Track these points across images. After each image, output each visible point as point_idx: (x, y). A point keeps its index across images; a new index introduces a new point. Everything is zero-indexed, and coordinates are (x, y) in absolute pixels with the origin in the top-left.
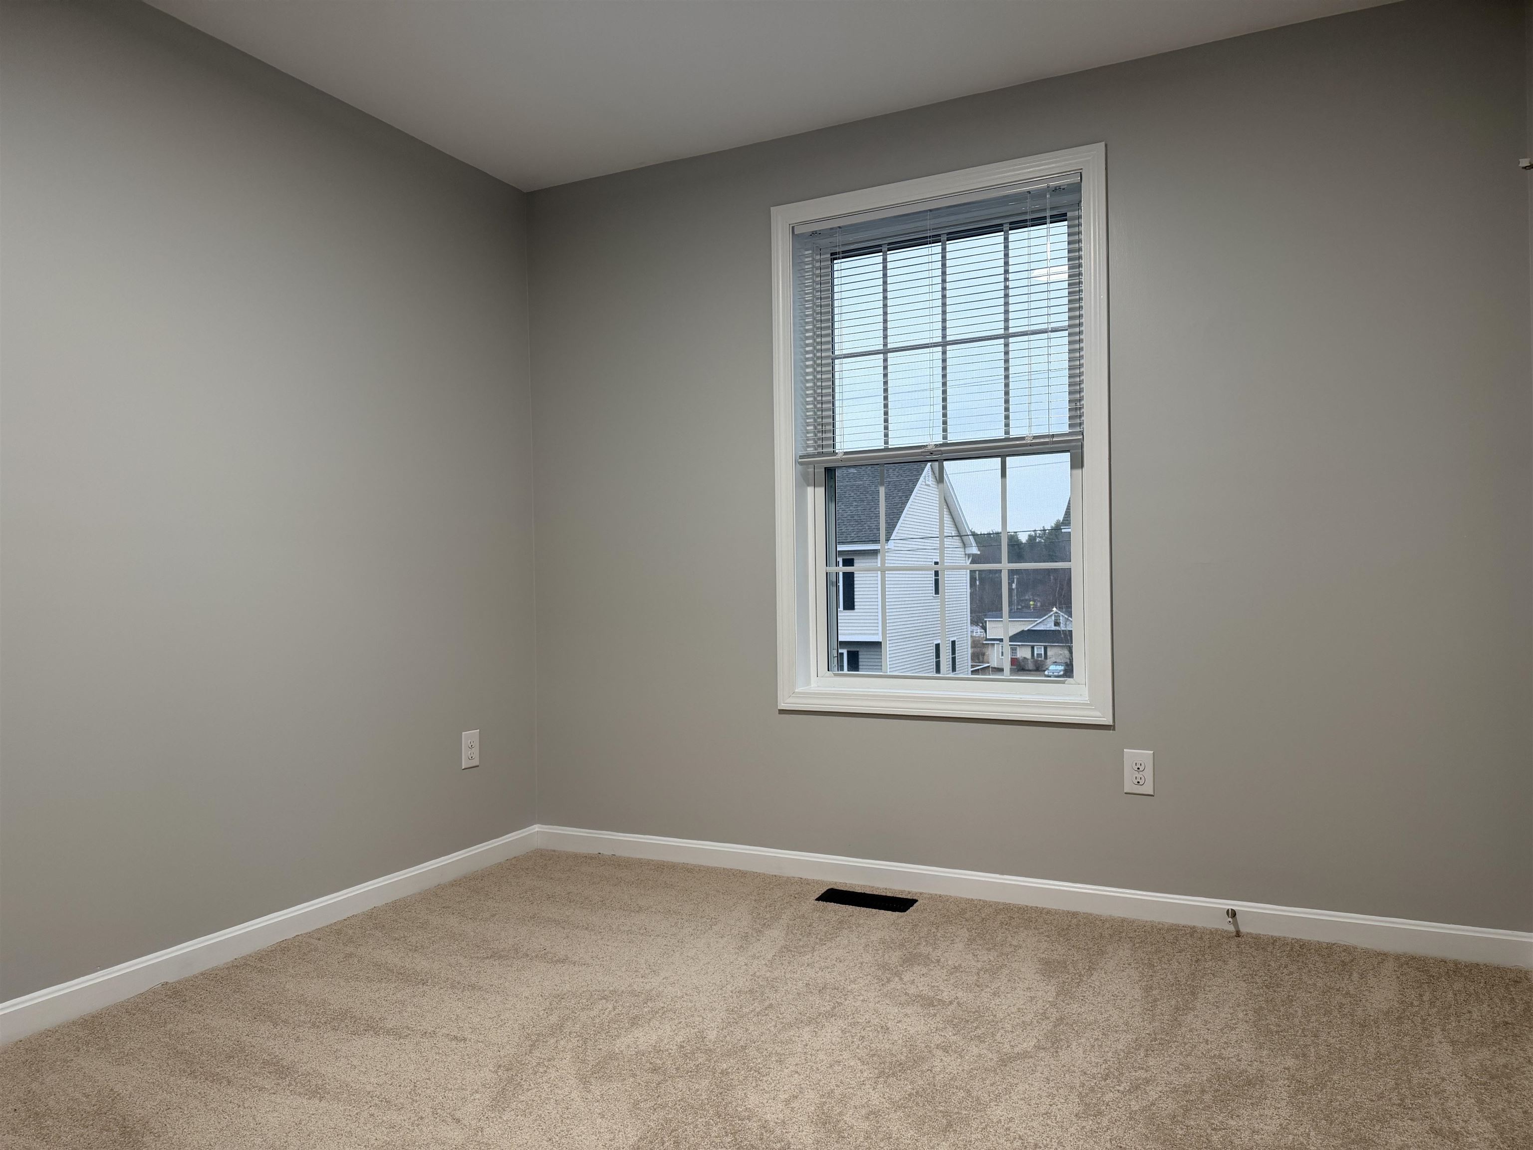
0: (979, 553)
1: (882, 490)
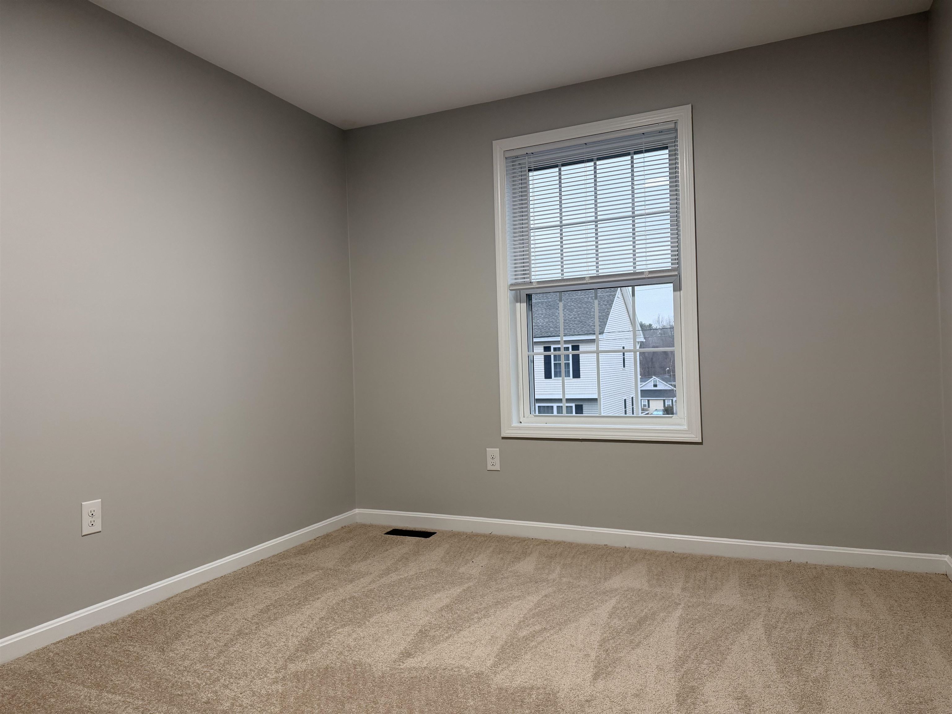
0: (644, 341)
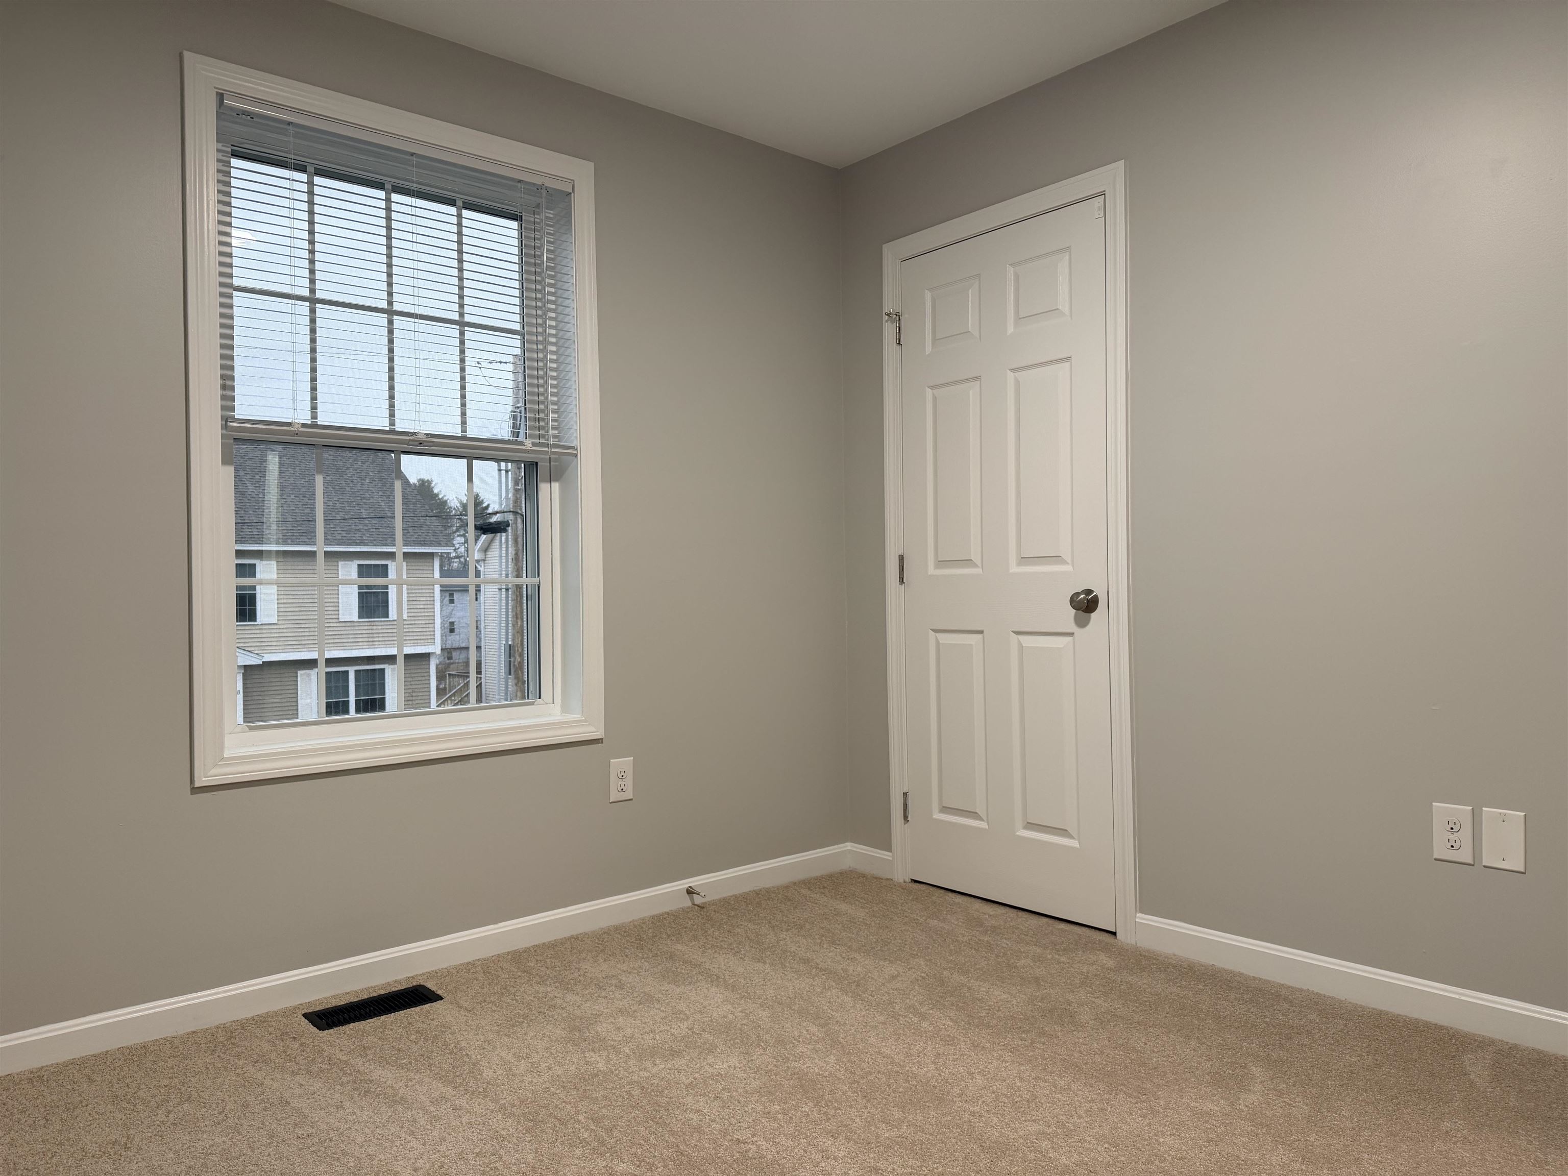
1: (319, 480)
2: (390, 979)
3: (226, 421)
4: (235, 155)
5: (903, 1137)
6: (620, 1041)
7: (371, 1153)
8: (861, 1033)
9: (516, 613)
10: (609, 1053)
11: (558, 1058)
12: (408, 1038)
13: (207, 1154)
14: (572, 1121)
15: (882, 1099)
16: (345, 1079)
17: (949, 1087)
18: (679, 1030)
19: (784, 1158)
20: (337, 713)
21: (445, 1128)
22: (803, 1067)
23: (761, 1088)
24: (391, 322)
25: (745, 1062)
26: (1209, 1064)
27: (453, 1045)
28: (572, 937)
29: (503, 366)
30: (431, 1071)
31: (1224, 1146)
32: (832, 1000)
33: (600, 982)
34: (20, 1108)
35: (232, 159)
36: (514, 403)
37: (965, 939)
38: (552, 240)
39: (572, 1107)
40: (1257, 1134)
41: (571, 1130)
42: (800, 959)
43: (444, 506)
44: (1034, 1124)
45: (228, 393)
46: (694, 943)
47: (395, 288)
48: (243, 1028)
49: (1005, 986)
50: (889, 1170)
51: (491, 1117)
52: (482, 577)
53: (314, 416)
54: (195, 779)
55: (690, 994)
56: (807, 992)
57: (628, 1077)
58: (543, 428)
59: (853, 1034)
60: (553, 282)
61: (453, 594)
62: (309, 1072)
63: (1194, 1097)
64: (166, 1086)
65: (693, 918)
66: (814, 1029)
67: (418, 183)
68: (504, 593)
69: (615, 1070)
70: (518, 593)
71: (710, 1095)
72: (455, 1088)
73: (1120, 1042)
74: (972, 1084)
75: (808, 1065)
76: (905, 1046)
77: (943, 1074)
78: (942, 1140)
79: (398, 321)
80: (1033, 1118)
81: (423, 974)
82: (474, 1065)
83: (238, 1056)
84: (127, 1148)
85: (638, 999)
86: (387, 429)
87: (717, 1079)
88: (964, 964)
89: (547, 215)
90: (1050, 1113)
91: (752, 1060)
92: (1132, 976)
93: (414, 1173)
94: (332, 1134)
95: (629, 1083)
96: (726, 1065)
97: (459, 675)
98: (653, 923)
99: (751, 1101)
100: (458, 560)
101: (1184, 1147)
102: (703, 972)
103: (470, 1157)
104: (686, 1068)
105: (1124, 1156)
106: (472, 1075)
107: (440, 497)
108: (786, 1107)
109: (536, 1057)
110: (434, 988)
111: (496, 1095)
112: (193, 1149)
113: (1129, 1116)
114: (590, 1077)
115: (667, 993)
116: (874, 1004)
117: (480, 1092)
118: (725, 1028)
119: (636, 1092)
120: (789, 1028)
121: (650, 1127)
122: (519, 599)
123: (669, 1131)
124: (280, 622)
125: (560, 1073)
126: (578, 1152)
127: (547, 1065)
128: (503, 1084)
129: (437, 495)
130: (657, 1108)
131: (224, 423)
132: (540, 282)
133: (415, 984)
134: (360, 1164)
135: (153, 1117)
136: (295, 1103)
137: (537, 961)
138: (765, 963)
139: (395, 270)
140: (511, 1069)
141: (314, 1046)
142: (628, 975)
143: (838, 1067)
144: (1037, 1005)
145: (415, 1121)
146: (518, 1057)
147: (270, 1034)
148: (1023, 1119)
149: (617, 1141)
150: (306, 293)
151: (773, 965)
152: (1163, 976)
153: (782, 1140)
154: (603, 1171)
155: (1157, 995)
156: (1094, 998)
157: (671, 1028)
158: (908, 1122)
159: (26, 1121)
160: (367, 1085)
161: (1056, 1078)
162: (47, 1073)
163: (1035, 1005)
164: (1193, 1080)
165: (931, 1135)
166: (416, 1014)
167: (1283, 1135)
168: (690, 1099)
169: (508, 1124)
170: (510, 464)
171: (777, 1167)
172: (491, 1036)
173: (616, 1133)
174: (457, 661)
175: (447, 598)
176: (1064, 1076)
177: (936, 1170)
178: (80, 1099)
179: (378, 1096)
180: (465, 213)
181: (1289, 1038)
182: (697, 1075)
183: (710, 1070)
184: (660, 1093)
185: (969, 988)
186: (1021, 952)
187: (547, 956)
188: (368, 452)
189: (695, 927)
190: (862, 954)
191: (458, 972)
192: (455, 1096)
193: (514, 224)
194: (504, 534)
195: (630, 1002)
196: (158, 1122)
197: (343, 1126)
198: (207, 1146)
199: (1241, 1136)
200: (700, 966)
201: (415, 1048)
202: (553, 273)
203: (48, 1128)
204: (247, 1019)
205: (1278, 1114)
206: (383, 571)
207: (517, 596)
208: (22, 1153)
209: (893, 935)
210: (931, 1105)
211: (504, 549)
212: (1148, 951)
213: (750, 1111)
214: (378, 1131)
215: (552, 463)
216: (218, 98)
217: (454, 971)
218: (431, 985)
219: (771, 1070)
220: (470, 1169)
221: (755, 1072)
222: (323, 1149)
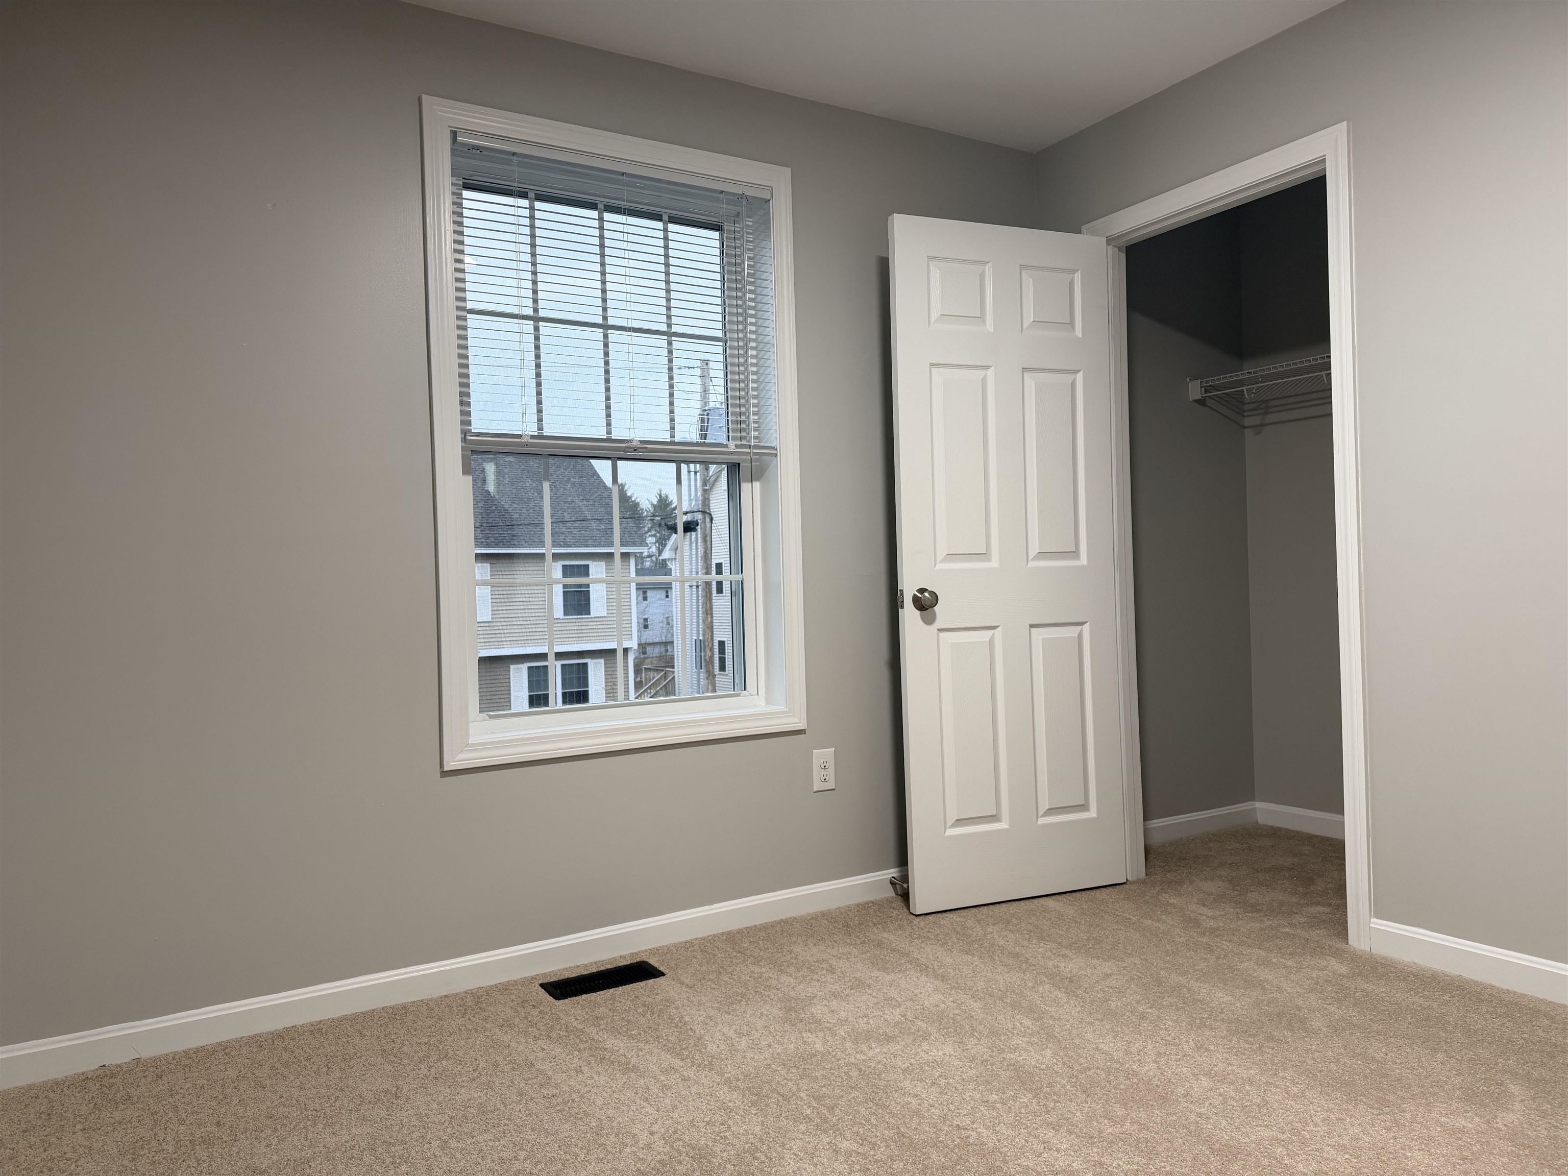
2: (616, 954)
3: (465, 435)
4: (467, 187)
5: (1127, 1134)
6: (834, 1023)
7: (610, 1115)
8: (1077, 1029)
9: (706, 609)
10: (825, 1034)
11: (777, 1037)
12: (636, 1011)
13: (466, 1107)
14: (794, 1097)
15: (1103, 1095)
16: (582, 1046)
17: (1173, 1087)
18: (892, 1016)
19: (1005, 1146)
20: (539, 705)
21: (676, 1097)
22: (1019, 1059)
23: (977, 1077)
24: (606, 336)
25: (960, 1051)
26: (1459, 1079)
27: (677, 1019)
28: (782, 921)
29: (691, 371)
30: (659, 1043)
31: (1480, 1166)
32: (1044, 995)
33: (812, 965)
34: (305, 1056)
35: (463, 191)
36: (702, 406)
37: (1182, 939)
38: (752, 247)
39: (793, 1084)
40: (1518, 1156)
41: (794, 1106)
42: (1009, 953)
43: (637, 509)
44: (1266, 1129)
45: (466, 409)
46: (900, 932)
47: (610, 304)
48: (488, 994)
49: (1227, 988)
50: (1114, 1165)
51: (718, 1089)
52: (673, 575)
53: (540, 428)
54: (445, 764)
55: (900, 982)
56: (1019, 986)
57: (845, 1059)
58: (745, 430)
59: (1069, 1030)
60: (753, 288)
61: (646, 592)
62: (549, 1038)
63: (1444, 1112)
64: (426, 1044)
65: (898, 908)
66: (1028, 1022)
67: (628, 201)
68: (695, 590)
69: (833, 1051)
70: (708, 590)
71: (927, 1081)
72: (682, 1060)
73: (1358, 1051)
74: (1197, 1086)
75: (1024, 1057)
76: (1124, 1043)
77: (1166, 1074)
78: (1168, 1139)
79: (613, 335)
80: (1266, 1123)
81: (646, 951)
82: (698, 1038)
83: (486, 1019)
84: (397, 1097)
85: (850, 984)
86: (605, 437)
87: (933, 1066)
88: (1183, 964)
89: (747, 223)
90: (1283, 1119)
91: (967, 1049)
92: (1367, 983)
93: (651, 1136)
94: (574, 1096)
95: (847, 1065)
96: (940, 1053)
97: (653, 669)
98: (858, 911)
99: (968, 1089)
100: (650, 559)
101: (1434, 1164)
102: (911, 961)
103: (702, 1125)
104: (901, 1054)
105: (1368, 1168)
106: (697, 1048)
107: (633, 499)
108: (1004, 1097)
109: (756, 1035)
110: (656, 965)
111: (721, 1068)
112: (453, 1102)
113: (1371, 1128)
114: (809, 1057)
115: (877, 979)
116: (1088, 1000)
117: (705, 1065)
118: (938, 1016)
119: (854, 1073)
120: (1001, 1020)
121: (870, 1108)
122: (708, 595)
123: (889, 1113)
124: (495, 620)
125: (779, 1050)
126: (802, 1127)
127: (767, 1043)
128: (727, 1059)
129: (630, 498)
130: (876, 1090)
131: (463, 436)
132: (740, 289)
133: (638, 960)
134: (601, 1125)
135: (417, 1070)
136: (539, 1066)
137: (750, 942)
138: (973, 955)
139: (609, 286)
140: (733, 1045)
141: (552, 1014)
142: (838, 960)
143: (1055, 1061)
144: (1263, 1009)
145: (647, 1088)
146: (739, 1034)
147: (512, 1001)
148: (1254, 1123)
149: (839, 1119)
150: (530, 312)
151: (981, 957)
152: (1402, 984)
153: (1001, 1128)
154: (827, 1147)
155: (1396, 1004)
156: (1327, 1004)
157: (884, 1014)
158: (1131, 1119)
159: (311, 1068)
160: (602, 1053)
161: (1288, 1084)
162: (325, 1026)
163: (1261, 1009)
164: (1442, 1094)
165: (1156, 1133)
166: (642, 988)
167: (1549, 1158)
168: (907, 1083)
169: (734, 1096)
170: (698, 465)
171: (999, 1154)
172: (712, 1013)
173: (837, 1111)
174: (651, 656)
175: (641, 596)
176: (1297, 1083)
177: (1163, 1169)
178: (354, 1050)
179: (612, 1063)
180: (671, 227)
181: (1552, 1056)
182: (912, 1061)
183: (926, 1057)
184: (877, 1075)
185: (1189, 989)
186: (1243, 954)
187: (759, 937)
188: (568, 459)
189: (900, 916)
190: (1073, 951)
191: (677, 950)
192: (683, 1067)
193: (716, 235)
194: (693, 533)
195: (842, 986)
196: (422, 1075)
197: (584, 1090)
198: (466, 1099)
199: (1500, 1156)
200: (908, 955)
201: (643, 1020)
202: (753, 280)
203: (330, 1075)
204: (491, 987)
205: (1542, 1136)
206: (584, 571)
207: (706, 593)
208: (311, 1096)
209: (1104, 933)
210: (1154, 1103)
211: (694, 548)
212: (1384, 958)
213: (968, 1098)
214: (615, 1095)
215: (753, 464)
216: (452, 135)
217: (674, 949)
218: (653, 961)
219: (987, 1060)
220: (701, 1137)
221: (971, 1061)
222: (567, 1109)
